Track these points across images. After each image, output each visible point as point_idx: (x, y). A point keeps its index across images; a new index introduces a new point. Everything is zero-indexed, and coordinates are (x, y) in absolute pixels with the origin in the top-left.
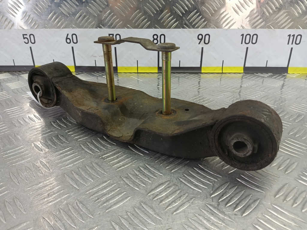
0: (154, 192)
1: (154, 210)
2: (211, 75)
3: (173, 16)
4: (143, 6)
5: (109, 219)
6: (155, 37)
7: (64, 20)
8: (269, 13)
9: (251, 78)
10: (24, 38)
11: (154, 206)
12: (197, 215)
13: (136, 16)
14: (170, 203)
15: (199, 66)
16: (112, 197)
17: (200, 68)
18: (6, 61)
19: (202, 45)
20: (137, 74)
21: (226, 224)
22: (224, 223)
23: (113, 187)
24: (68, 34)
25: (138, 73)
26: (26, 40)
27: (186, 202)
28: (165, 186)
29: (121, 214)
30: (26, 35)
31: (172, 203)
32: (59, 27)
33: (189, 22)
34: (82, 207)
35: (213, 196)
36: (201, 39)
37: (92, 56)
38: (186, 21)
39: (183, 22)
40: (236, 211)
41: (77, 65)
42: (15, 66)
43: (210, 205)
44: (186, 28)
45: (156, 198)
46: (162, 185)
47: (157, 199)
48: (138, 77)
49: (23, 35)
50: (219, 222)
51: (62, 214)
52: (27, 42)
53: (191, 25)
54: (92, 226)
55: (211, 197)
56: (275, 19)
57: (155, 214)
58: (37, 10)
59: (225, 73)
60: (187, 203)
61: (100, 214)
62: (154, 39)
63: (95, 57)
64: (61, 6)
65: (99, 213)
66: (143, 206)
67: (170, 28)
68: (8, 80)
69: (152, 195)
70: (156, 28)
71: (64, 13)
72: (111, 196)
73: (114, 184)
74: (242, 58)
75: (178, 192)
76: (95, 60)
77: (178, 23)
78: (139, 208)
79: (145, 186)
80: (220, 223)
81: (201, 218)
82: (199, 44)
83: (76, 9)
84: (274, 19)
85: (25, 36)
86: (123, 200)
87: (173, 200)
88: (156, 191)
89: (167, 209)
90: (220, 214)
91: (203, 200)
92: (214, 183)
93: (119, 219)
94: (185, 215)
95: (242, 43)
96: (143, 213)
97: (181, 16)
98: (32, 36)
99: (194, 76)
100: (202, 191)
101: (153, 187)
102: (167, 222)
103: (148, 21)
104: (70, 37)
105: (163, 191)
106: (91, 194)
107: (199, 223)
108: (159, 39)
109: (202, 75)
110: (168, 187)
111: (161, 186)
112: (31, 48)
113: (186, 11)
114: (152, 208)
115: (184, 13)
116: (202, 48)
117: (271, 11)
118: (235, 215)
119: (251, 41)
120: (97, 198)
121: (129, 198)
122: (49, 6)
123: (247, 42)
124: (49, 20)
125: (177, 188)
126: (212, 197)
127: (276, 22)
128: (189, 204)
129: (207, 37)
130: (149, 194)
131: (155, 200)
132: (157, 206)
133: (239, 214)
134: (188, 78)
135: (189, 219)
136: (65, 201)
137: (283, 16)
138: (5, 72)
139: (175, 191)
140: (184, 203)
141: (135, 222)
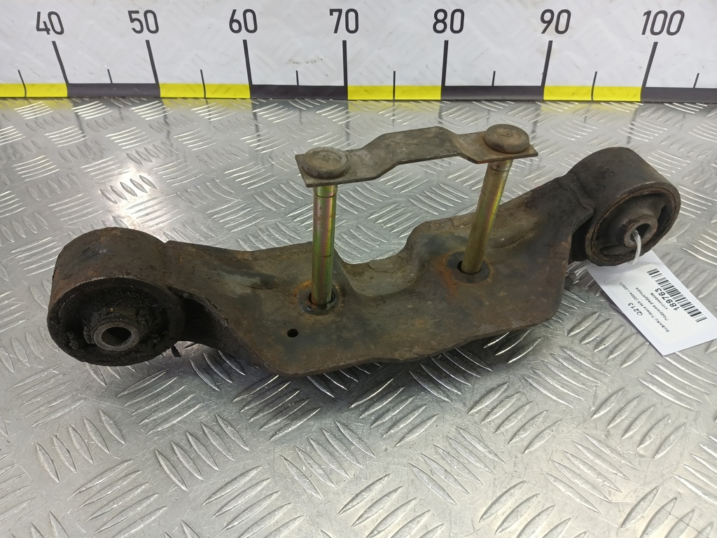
0: (481, 407)
1: (486, 446)
2: (566, 107)
5: (405, 461)
6: (441, 16)
9: (659, 117)
10: (132, 20)
11: (484, 436)
14: (515, 430)
15: (540, 85)
16: (401, 415)
17: (539, 91)
18: (91, 73)
19: (551, 34)
20: (392, 103)
22: (621, 472)
23: (399, 395)
24: (234, 11)
25: (394, 101)
26: (137, 26)
27: (545, 430)
28: (499, 393)
29: (427, 452)
30: (137, 12)
31: (519, 430)
34: (351, 436)
35: (595, 416)
36: (549, 22)
37: (290, 61)
40: (643, 449)
41: (255, 82)
42: (112, 85)
43: (593, 436)
45: (486, 421)
46: (493, 392)
47: (488, 422)
48: (395, 115)
49: (130, 13)
50: (610, 470)
51: (317, 450)
52: (138, 28)
54: (377, 474)
55: (592, 419)
57: (490, 453)
59: (599, 102)
60: (547, 431)
61: (386, 450)
62: (438, 21)
63: (297, 63)
65: (384, 448)
68: (107, 125)
69: (477, 412)
72: (398, 413)
73: (400, 387)
75: (528, 407)
76: (297, 72)
78: (456, 440)
79: (459, 393)
80: (614, 472)
81: (576, 462)
82: (544, 32)
85: (134, 16)
86: (423, 422)
87: (520, 424)
88: (484, 406)
89: (511, 442)
90: (611, 455)
91: (578, 425)
92: (596, 390)
93: (425, 461)
94: (546, 455)
95: (644, 33)
96: (467, 450)
98: (150, 16)
99: (526, 109)
100: (575, 406)
101: (477, 397)
102: (515, 469)
104: (239, 16)
105: (497, 405)
106: (361, 409)
107: (575, 472)
108: (448, 21)
109: (545, 107)
110: (507, 397)
111: (491, 395)
112: (148, 42)
114: (481, 440)
116: (551, 43)
118: (642, 456)
119: (666, 27)
120: (373, 418)
121: (434, 419)
123: (657, 29)
125: (524, 399)
126: (595, 420)
128: (552, 433)
129: (564, 17)
130: (472, 411)
131: (485, 424)
132: (490, 437)
133: (648, 454)
135: (556, 464)
138: (91, 98)
139: (522, 407)
140: (542, 432)
141: (455, 468)
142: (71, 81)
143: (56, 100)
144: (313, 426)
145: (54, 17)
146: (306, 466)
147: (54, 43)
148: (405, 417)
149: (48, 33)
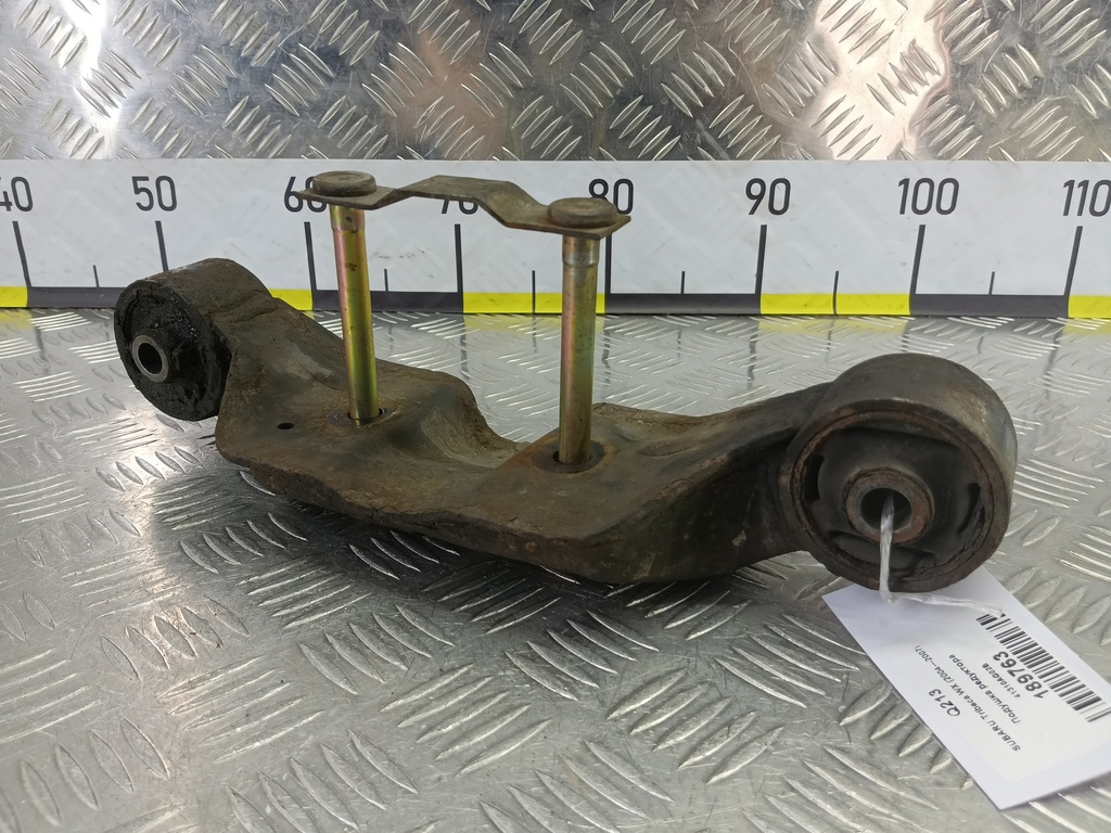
0: (632, 707)
1: (638, 769)
2: (795, 322)
3: (660, 117)
4: (557, 83)
5: (474, 797)
6: (599, 189)
7: (282, 129)
8: (997, 105)
9: (940, 331)
10: (138, 191)
11: (634, 753)
12: (796, 785)
13: (534, 115)
14: (694, 743)
15: (754, 292)
16: (480, 721)
17: (755, 299)
18: (67, 271)
19: (763, 215)
20: (531, 318)
21: (905, 816)
22: (900, 811)
23: (480, 689)
24: (293, 179)
25: (535, 314)
26: (144, 199)
27: (751, 741)
28: (669, 685)
29: (519, 781)
30: (146, 179)
31: (701, 743)
32: (263, 155)
33: (716, 137)
34: (374, 757)
35: (848, 720)
36: (759, 198)
37: (375, 254)
38: (706, 134)
39: (695, 138)
40: (939, 773)
41: (320, 287)
42: (97, 290)
43: (842, 751)
44: (708, 159)
45: (641, 729)
46: (658, 683)
47: (644, 732)
48: (534, 329)
49: (135, 179)
50: (879, 808)
51: (302, 779)
52: (146, 203)
53: (724, 147)
54: (414, 821)
55: (842, 724)
56: (1018, 128)
57: (643, 781)
58: (187, 93)
59: (846, 316)
60: (755, 743)
61: (439, 779)
63: (385, 257)
64: (273, 79)
65: (437, 776)
66: (594, 756)
67: (649, 157)
68: (76, 337)
69: (626, 715)
70: (601, 157)
71: (282, 106)
72: (475, 718)
73: (483, 678)
74: (904, 264)
75: (720, 706)
76: (386, 271)
77: (680, 140)
78: (580, 761)
79: (594, 685)
80: (886, 811)
81: (811, 795)
82: (752, 212)
83: (323, 92)
84: (1015, 126)
85: (141, 184)
86: (520, 732)
87: (704, 734)
88: (638, 705)
89: (686, 763)
90: (879, 782)
91: (816, 734)
92: (848, 679)
93: (513, 796)
94: (752, 784)
95: (902, 211)
96: (599, 778)
97: (689, 117)
98: (165, 185)
99: (733, 324)
100: (808, 705)
101: (626, 691)
102: (691, 808)
103: (573, 134)
104: (299, 187)
105: (663, 703)
106: (404, 713)
107: (808, 812)
108: (610, 196)
109: (762, 323)
110: (682, 691)
111: (653, 688)
112: (158, 224)
113: (705, 98)
114: (628, 760)
115: (699, 107)
116: (764, 228)
117: (1003, 100)
118: (938, 784)
119: (935, 202)
120: (424, 727)
121: (542, 726)
122: (229, 79)
123: (921, 205)
124: (228, 127)
125: (714, 694)
126: (846, 726)
127: (1023, 136)
128: (765, 747)
129: (781, 189)
130: (615, 714)
131: (637, 735)
132: (646, 755)
133: (951, 780)
134: (714, 331)
135: (771, 799)
136: (311, 737)
137: (1044, 116)
138: (63, 309)
139: (708, 705)
140: (746, 744)
141: (572, 807)
142: (35, 284)
143: (7, 311)
144: (306, 738)
145: (20, 186)
146: (272, 806)
147: (16, 224)
148: (485, 723)
149: (9, 209)
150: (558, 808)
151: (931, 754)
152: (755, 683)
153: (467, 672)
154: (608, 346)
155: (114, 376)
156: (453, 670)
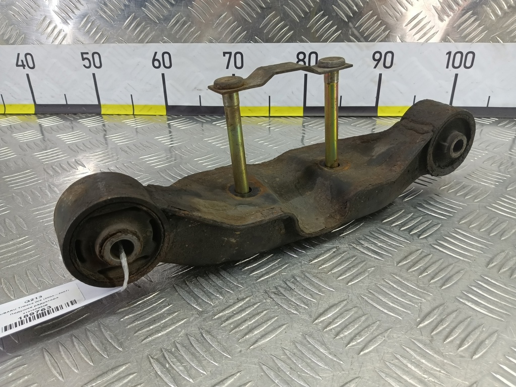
0: (324, 318)
1: (327, 349)
2: (394, 120)
3: (331, 22)
4: (282, 5)
5: (256, 360)
6: (301, 56)
7: (151, 29)
8: (496, 15)
10: (84, 59)
11: (326, 340)
12: (399, 357)
13: (271, 21)
14: (352, 336)
15: (375, 106)
16: (257, 324)
17: (374, 109)
18: (53, 97)
19: (380, 69)
20: (268, 119)
21: (447, 372)
22: (444, 370)
23: (256, 308)
24: (156, 53)
25: (270, 117)
26: (86, 63)
27: (378, 335)
28: (340, 308)
29: (276, 353)
30: (87, 53)
31: (355, 336)
32: (141, 41)
33: (358, 31)
34: (211, 341)
35: (421, 325)
36: (379, 60)
37: (195, 88)
38: (354, 29)
39: (349, 31)
40: (462, 351)
41: (170, 104)
42: (67, 106)
43: (419, 341)
44: (354, 42)
45: (328, 329)
46: (335, 307)
47: (329, 330)
48: (270, 125)
49: (82, 54)
50: (435, 368)
51: (181, 351)
52: (88, 65)
53: (362, 36)
54: (231, 371)
55: (418, 327)
56: (506, 27)
57: (330, 354)
58: (105, 12)
60: (380, 336)
61: (241, 351)
62: (299, 60)
63: (200, 90)
64: (145, 5)
65: (239, 350)
66: (308, 341)
67: (325, 41)
68: (59, 129)
69: (321, 322)
70: (302, 41)
71: (150, 18)
72: (254, 322)
73: (257, 303)
74: (447, 92)
75: (363, 318)
76: (200, 96)
77: (341, 33)
78: (302, 343)
79: (306, 307)
80: (438, 369)
81: (405, 362)
82: (375, 67)
83: (169, 11)
84: (504, 26)
85: (85, 56)
86: (275, 329)
87: (356, 332)
88: (326, 317)
89: (349, 346)
90: (435, 356)
91: (406, 332)
92: (421, 306)
93: (273, 360)
94: (379, 356)
95: (447, 67)
96: (311, 352)
97: (346, 22)
98: (96, 56)
99: (365, 122)
100: (403, 318)
101: (321, 311)
102: (352, 367)
103: (289, 31)
104: (159, 57)
105: (338, 317)
106: (223, 319)
107: (403, 369)
108: (307, 60)
109: (378, 121)
110: (347, 311)
111: (333, 309)
112: (94, 75)
113: (354, 12)
114: (323, 344)
115: (350, 16)
116: (380, 75)
117: (500, 13)
118: (462, 357)
119: (463, 63)
120: (232, 326)
121: (284, 327)
122: (125, 5)
123: (456, 64)
124: (125, 29)
125: (360, 312)
126: (421, 328)
127: (508, 31)
128: (384, 338)
129: (389, 56)
130: (316, 321)
131: (326, 332)
132: (331, 341)
133: (467, 355)
134: (355, 126)
135: (387, 363)
136: (183, 331)
138: (52, 115)
139: (358, 318)
140: (376, 337)
141: (300, 366)
142: (38, 102)
143: (26, 116)
144: (181, 331)
145: (29, 57)
146: (169, 363)
147: (28, 75)
148: (259, 325)
149: (24, 68)
150: (293, 366)
151: (458, 342)
152: (378, 307)
153: (250, 300)
154: (304, 133)
155: (79, 150)
156: (243, 299)
